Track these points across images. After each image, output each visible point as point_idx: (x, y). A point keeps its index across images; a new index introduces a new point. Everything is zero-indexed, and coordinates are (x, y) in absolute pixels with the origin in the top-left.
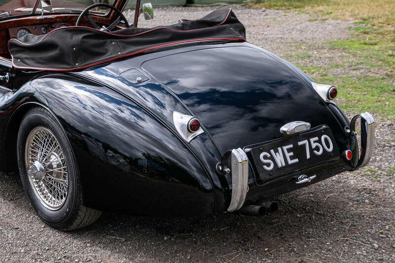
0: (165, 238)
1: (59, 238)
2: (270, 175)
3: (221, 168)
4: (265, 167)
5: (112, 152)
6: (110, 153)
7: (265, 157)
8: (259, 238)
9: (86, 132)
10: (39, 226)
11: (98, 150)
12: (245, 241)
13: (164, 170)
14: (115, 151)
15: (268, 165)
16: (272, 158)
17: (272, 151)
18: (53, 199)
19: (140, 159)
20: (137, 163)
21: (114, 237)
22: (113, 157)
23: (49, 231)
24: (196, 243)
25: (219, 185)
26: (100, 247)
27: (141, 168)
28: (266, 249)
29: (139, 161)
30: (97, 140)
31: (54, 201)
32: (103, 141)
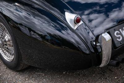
0: (64, 73)
1: (13, 75)
2: (121, 43)
3: (94, 43)
4: (118, 39)
5: (33, 32)
6: (32, 33)
7: (117, 34)
8: (110, 70)
9: (20, 23)
10: (4, 67)
11: (26, 31)
12: (103, 73)
13: (59, 42)
14: (34, 32)
15: (119, 38)
16: (121, 34)
17: (120, 30)
18: (9, 55)
19: (46, 36)
20: (45, 38)
21: (39, 73)
22: (33, 34)
23: (8, 71)
24: (79, 75)
25: (93, 51)
26: (33, 81)
27: (47, 40)
28: (116, 78)
29: (46, 37)
30: (25, 27)
31: (9, 56)
32: (28, 27)
